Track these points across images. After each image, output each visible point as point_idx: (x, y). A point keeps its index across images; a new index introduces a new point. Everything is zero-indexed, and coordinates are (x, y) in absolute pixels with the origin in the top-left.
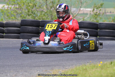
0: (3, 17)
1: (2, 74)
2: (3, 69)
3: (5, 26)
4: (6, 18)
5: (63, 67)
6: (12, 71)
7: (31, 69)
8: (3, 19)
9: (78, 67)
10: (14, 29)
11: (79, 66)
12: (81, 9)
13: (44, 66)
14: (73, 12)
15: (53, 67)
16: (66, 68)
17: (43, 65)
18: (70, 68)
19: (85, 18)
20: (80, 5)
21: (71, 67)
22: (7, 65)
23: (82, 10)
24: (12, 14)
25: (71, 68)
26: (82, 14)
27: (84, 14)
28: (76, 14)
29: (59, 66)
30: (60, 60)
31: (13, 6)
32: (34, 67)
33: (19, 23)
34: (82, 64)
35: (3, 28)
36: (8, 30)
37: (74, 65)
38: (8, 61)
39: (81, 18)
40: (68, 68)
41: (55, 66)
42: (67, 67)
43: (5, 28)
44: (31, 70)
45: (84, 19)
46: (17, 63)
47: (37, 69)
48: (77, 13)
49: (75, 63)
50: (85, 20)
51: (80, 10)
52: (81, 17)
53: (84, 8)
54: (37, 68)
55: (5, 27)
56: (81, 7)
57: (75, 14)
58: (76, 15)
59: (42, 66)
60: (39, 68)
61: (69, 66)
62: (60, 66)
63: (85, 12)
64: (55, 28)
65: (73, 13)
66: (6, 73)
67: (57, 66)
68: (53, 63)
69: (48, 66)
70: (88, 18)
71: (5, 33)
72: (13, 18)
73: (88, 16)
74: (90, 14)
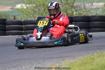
0: (22, 16)
1: (18, 67)
2: (20, 62)
3: (23, 23)
4: (25, 17)
6: (27, 64)
7: (45, 61)
8: (22, 17)
10: (32, 26)
13: (56, 58)
15: (65, 58)
17: (55, 57)
19: (98, 12)
24: (30, 13)
32: (48, 59)
33: (36, 20)
35: (21, 26)
36: (26, 27)
41: (66, 57)
43: (23, 26)
44: (44, 62)
46: (32, 56)
50: (97, 14)
54: (50, 60)
55: (24, 25)
59: (54, 58)
60: (51, 60)
62: (71, 56)
66: (21, 66)
67: (68, 57)
68: (65, 55)
69: (60, 57)
70: (100, 12)
71: (24, 30)
72: (32, 16)
73: (100, 10)
74: (102, 8)
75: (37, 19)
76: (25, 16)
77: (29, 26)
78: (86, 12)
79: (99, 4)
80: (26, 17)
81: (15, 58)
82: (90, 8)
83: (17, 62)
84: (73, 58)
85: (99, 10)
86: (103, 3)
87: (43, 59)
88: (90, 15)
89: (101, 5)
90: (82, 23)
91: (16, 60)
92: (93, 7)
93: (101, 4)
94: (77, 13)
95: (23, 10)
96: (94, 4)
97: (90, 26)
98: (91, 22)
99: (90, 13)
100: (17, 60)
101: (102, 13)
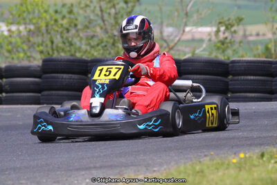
2: (3, 177)
3: (4, 74)
4: (7, 58)
5: (147, 169)
6: (23, 182)
7: (70, 176)
9: (182, 168)
10: (27, 82)
11: (185, 163)
12: (187, 29)
13: (101, 167)
14: (168, 36)
15: (123, 168)
16: (154, 171)
17: (98, 165)
18: (163, 169)
19: (197, 52)
20: (184, 20)
21: (165, 167)
22: (11, 169)
23: (188, 32)
24: (19, 46)
25: (165, 169)
26: (188, 41)
27: (193, 40)
28: (176, 41)
29: (135, 166)
30: (139, 151)
31: (22, 28)
32: (77, 170)
33: (39, 66)
34: (191, 160)
36: (11, 84)
37: (172, 164)
38: (15, 159)
39: (187, 50)
40: (159, 171)
41: (126, 166)
42: (155, 169)
43: (4, 80)
44: (69, 179)
45: (194, 54)
47: (83, 175)
48: (177, 39)
49: (176, 158)
51: (184, 31)
52: (186, 47)
53: (193, 26)
54: (83, 173)
55: (6, 78)
56: (186, 25)
57: (172, 40)
58: (176, 44)
59: (95, 167)
60: (88, 172)
61: (161, 165)
62: (140, 165)
63: (197, 36)
64: (117, 77)
65: (166, 38)
67: (132, 165)
68: (123, 160)
70: (204, 50)
71: (6, 92)
73: (205, 46)
75: (41, 65)
77: (17, 82)
84: (144, 169)
87: (65, 170)
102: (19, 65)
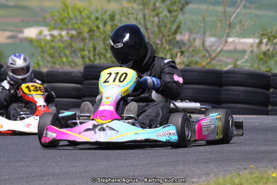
0: (39, 58)
3: (45, 79)
4: (48, 62)
8: (40, 63)
9: (221, 180)
10: (68, 87)
11: (224, 176)
18: (202, 180)
19: (239, 63)
21: (204, 178)
33: (80, 72)
34: (231, 173)
37: (211, 176)
40: (197, 182)
42: (194, 180)
43: (46, 85)
45: (235, 65)
46: (75, 168)
49: (215, 170)
55: (48, 83)
61: (200, 176)
63: (239, 47)
70: (246, 61)
72: (65, 60)
73: (246, 57)
74: (252, 51)
75: (82, 71)
76: (49, 59)
77: (62, 87)
78: (209, 60)
79: (243, 40)
80: (51, 62)
81: (30, 170)
82: (219, 49)
83: (35, 181)
85: (244, 57)
86: (254, 38)
88: (218, 67)
89: (248, 43)
90: (201, 87)
91: (33, 177)
92: (226, 48)
93: (250, 41)
94: (185, 60)
95: (43, 44)
96: (230, 40)
97: (222, 96)
98: (225, 88)
99: (219, 64)
100: (33, 174)
101: (249, 64)
102: (61, 70)
